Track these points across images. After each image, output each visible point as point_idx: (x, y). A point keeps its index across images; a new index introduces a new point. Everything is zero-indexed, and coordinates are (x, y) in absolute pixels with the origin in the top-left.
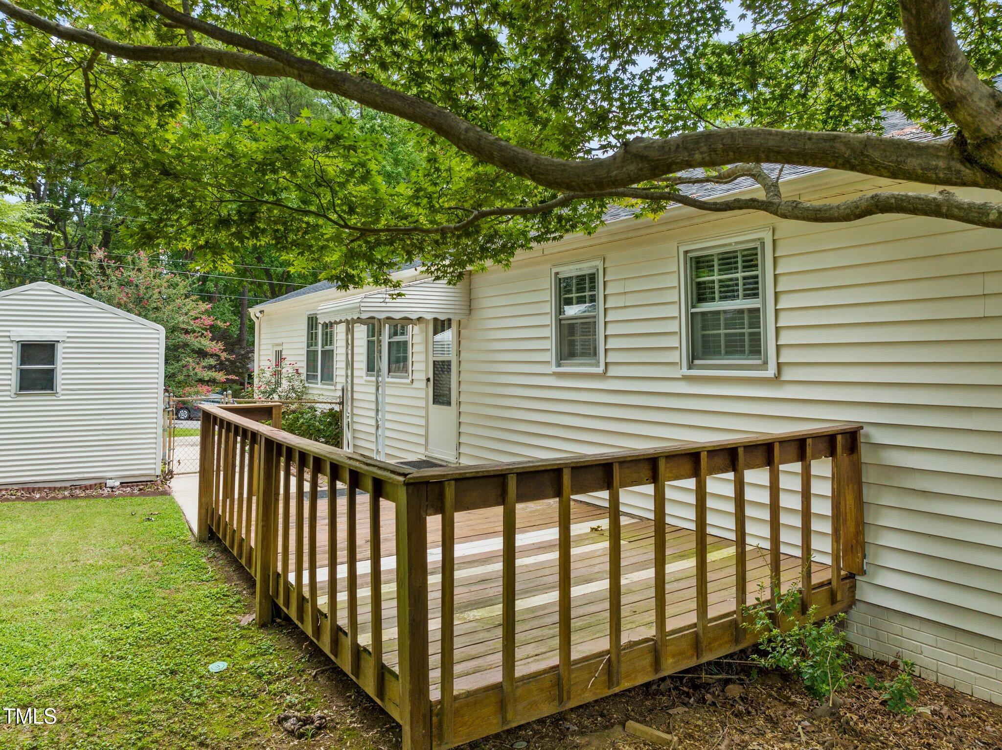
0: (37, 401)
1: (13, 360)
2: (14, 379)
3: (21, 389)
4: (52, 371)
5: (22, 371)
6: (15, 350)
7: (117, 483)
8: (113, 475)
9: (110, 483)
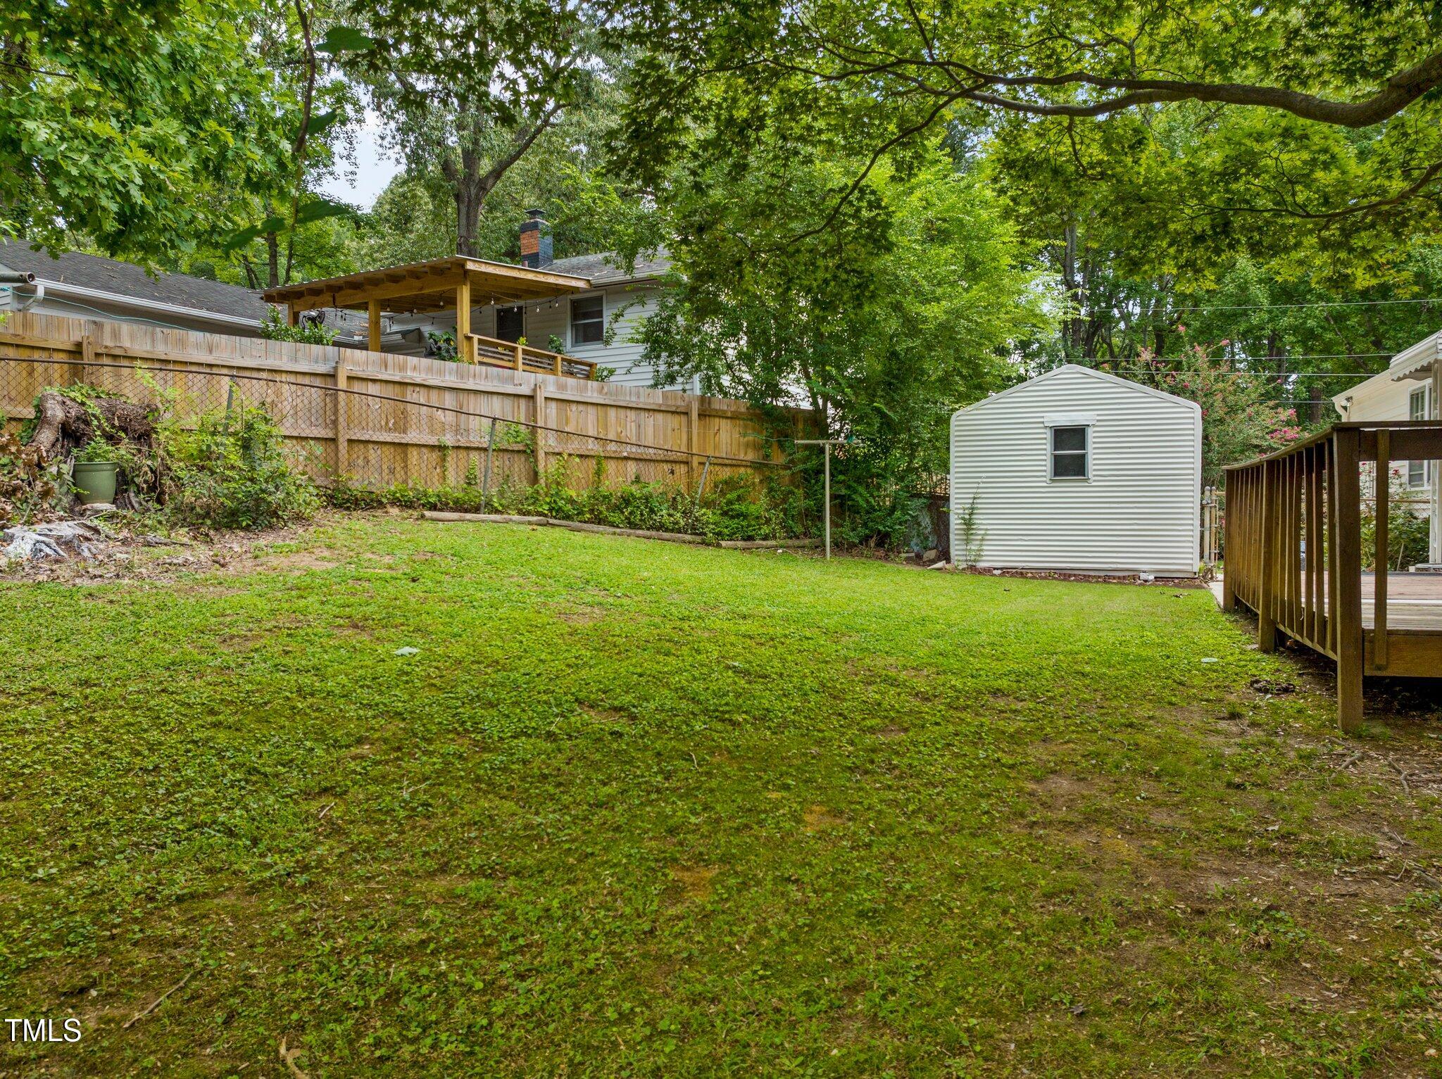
0: (1070, 488)
1: (1048, 446)
2: (1048, 465)
3: (1056, 474)
4: (1083, 457)
5: (1056, 457)
6: (1049, 435)
7: (1151, 577)
8: (1147, 566)
9: (1143, 576)
